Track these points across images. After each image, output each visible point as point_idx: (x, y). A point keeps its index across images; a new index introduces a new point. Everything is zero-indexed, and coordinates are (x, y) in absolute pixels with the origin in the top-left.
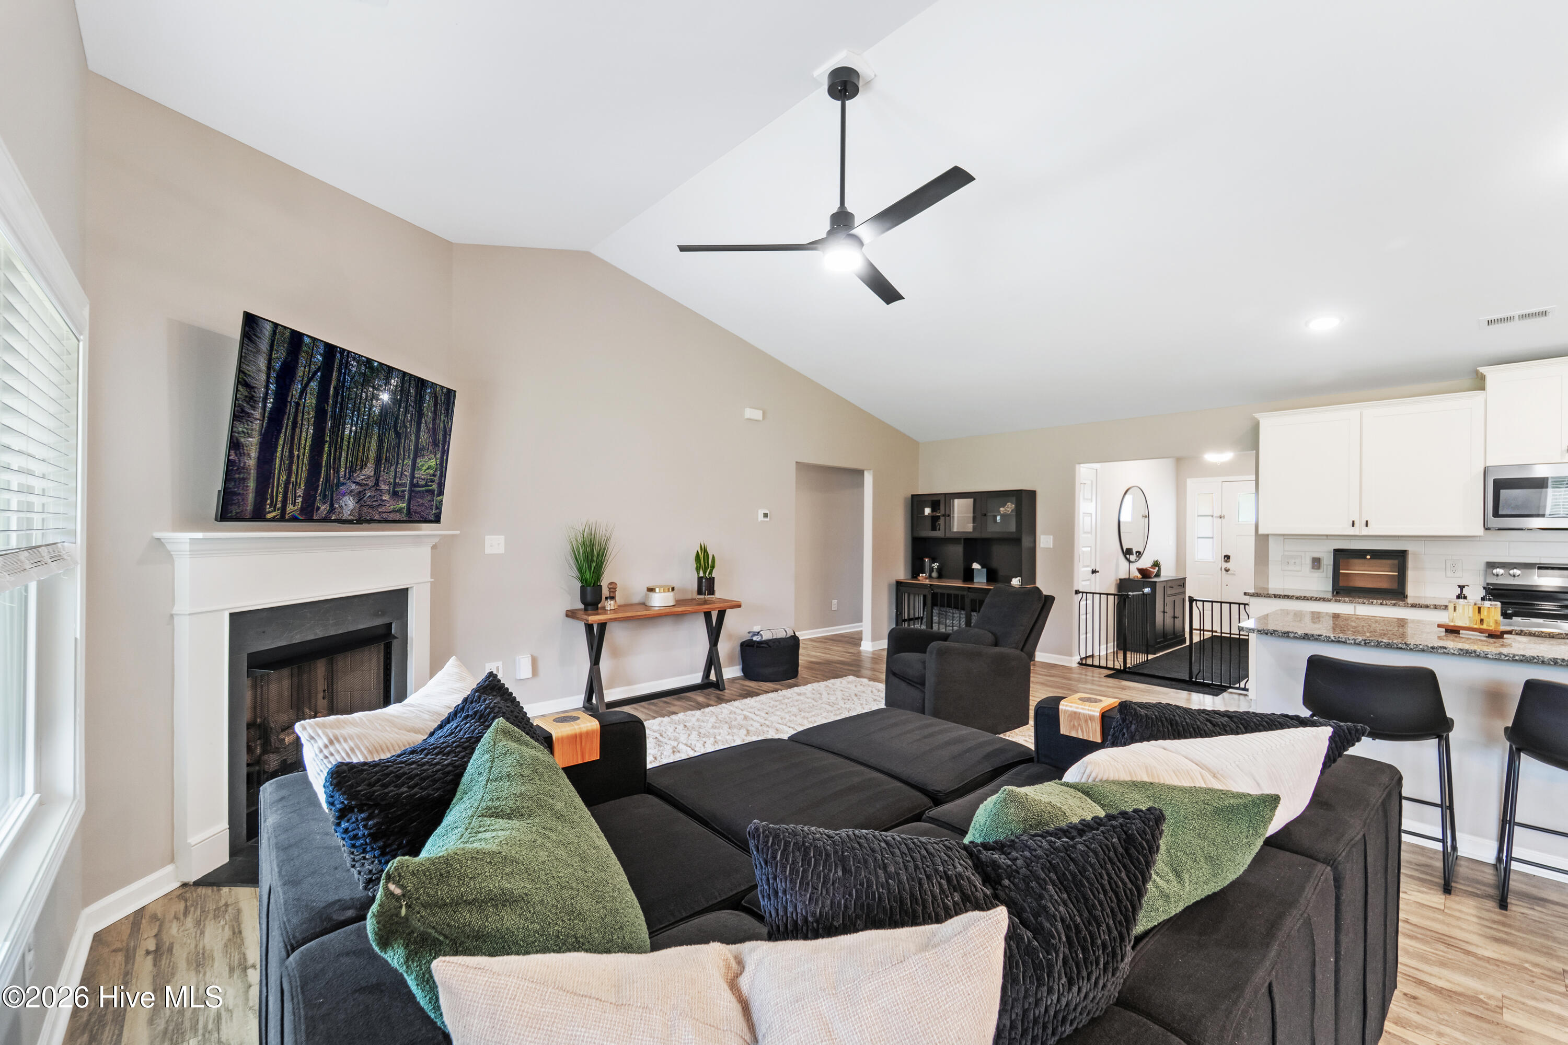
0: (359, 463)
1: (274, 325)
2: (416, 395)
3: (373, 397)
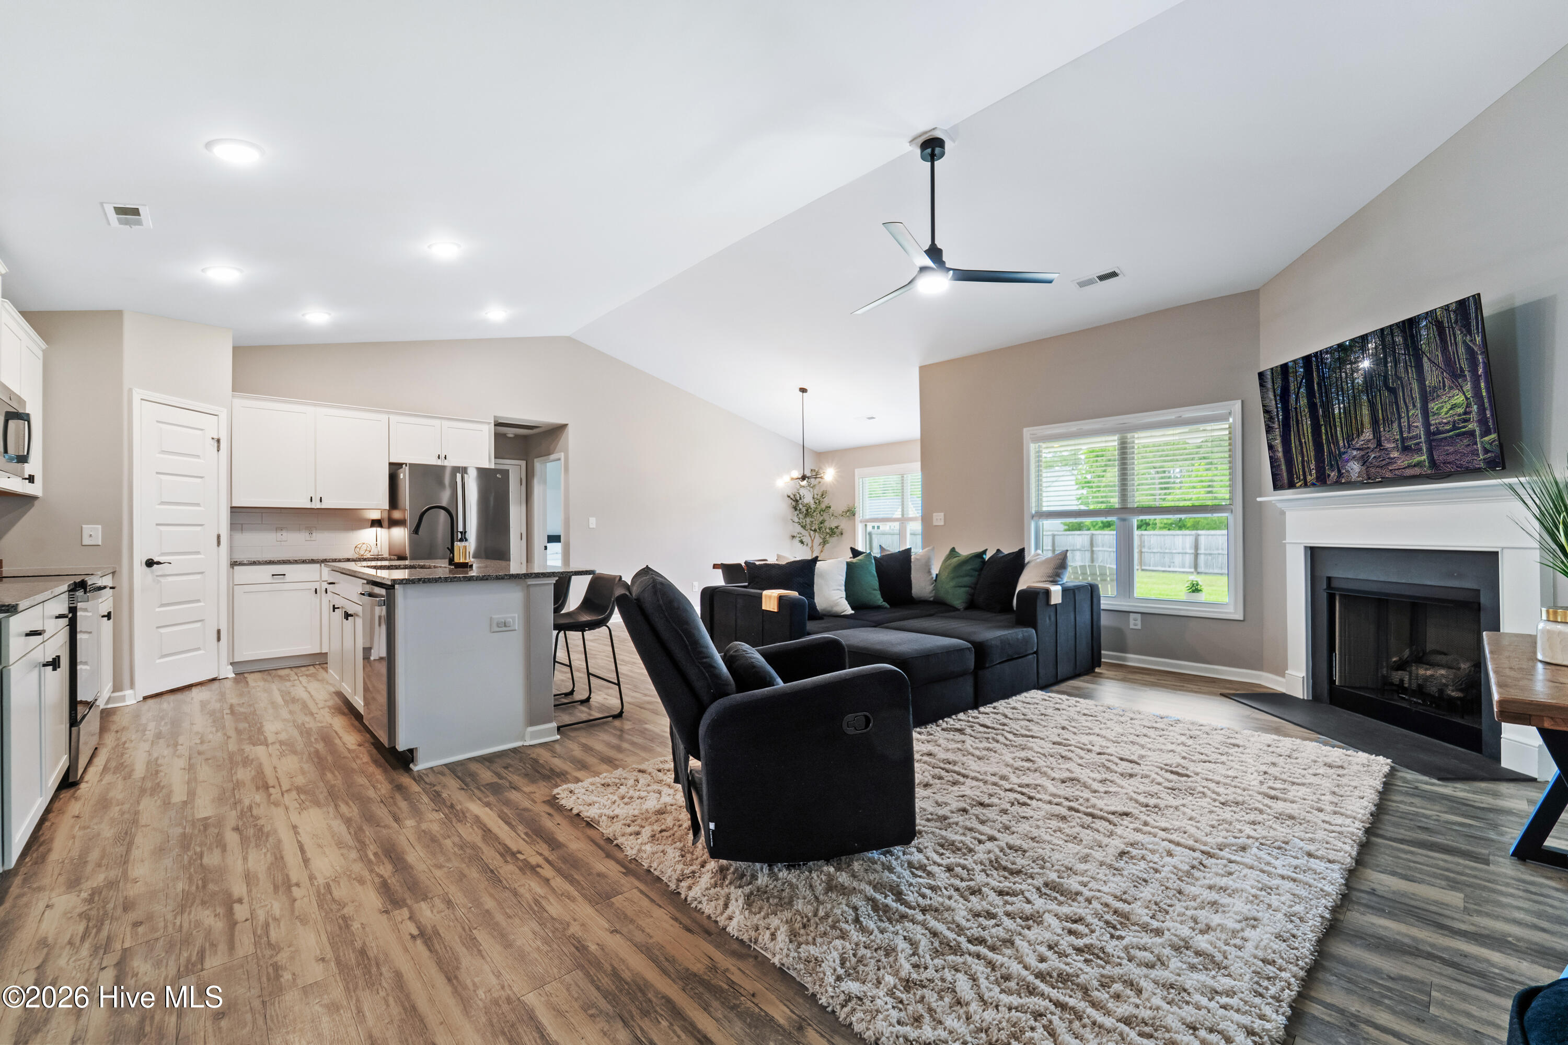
0: (1355, 432)
1: (1272, 369)
2: (1405, 339)
3: (1353, 371)
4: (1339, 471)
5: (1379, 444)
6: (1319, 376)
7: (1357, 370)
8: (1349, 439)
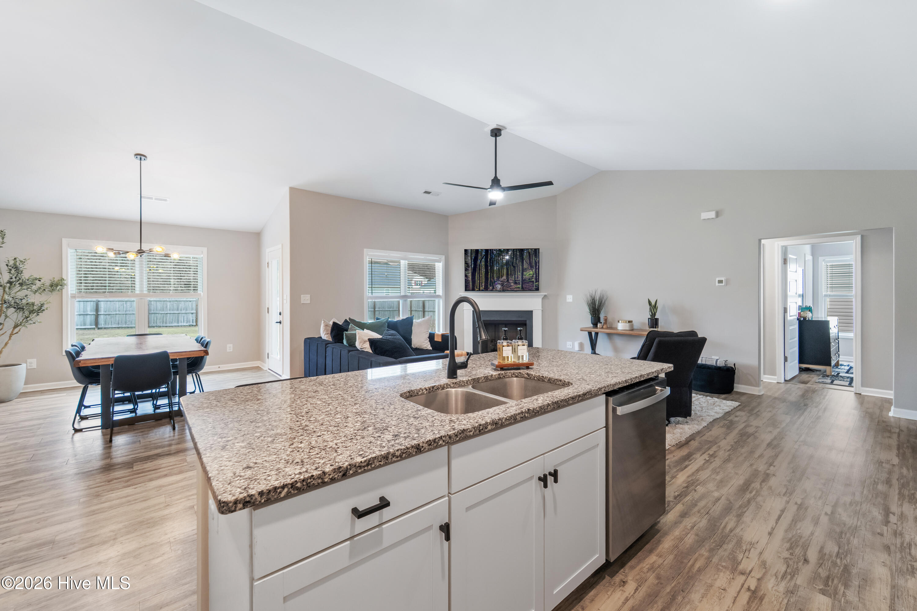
0: (500, 276)
1: (471, 250)
2: (520, 254)
3: (503, 258)
4: (493, 287)
5: (508, 281)
6: (490, 257)
7: (504, 259)
8: (498, 278)
